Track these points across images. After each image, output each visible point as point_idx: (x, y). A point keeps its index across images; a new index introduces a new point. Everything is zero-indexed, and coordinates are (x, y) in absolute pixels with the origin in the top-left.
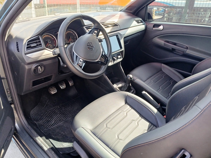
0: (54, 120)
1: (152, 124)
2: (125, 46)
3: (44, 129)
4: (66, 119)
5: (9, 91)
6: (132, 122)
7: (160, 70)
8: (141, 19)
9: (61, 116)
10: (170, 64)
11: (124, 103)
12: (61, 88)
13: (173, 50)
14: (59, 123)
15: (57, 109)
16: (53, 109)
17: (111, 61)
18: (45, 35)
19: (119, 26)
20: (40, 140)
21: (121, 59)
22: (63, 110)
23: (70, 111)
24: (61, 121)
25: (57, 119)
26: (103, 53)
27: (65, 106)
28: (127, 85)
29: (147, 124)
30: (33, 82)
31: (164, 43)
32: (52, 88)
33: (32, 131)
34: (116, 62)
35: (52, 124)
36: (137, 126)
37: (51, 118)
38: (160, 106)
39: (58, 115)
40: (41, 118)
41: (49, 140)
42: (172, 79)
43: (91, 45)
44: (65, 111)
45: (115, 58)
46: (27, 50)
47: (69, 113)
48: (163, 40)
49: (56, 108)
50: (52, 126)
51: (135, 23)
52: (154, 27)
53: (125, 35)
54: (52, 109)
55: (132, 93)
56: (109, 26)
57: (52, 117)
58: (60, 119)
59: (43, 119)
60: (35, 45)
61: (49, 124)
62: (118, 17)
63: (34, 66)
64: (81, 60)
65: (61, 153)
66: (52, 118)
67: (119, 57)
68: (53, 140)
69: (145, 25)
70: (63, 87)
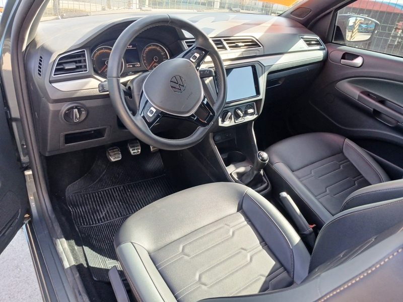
0: (106, 211)
1: (282, 265)
2: (267, 90)
3: (81, 225)
4: (128, 213)
5: (24, 144)
6: (239, 252)
7: (338, 153)
8: (318, 38)
9: (121, 207)
10: (363, 141)
11: (236, 210)
12: (132, 152)
13: (375, 114)
14: (113, 218)
15: (117, 191)
16: (111, 189)
17: (230, 118)
18: (102, 49)
19: (262, 47)
20: (64, 246)
21: (255, 116)
22: (127, 195)
23: (140, 200)
24: (118, 215)
25: (113, 209)
26: (204, 100)
27: (134, 187)
28: (253, 173)
29: (272, 263)
30: (66, 135)
31: (359, 96)
32: (113, 149)
33: (54, 225)
34: (240, 121)
35: (101, 218)
36: (248, 264)
37: (102, 205)
38: (311, 229)
39: (116, 203)
40: (84, 202)
41: (83, 247)
42: (361, 174)
43: (180, 82)
44: (131, 197)
45: (239, 112)
46: (54, 75)
47: (136, 203)
48: (357, 88)
49: (116, 188)
50: (99, 222)
51: (301, 44)
52: (343, 57)
53: (273, 68)
54: (108, 190)
55: (259, 192)
56: (240, 44)
57: (105, 204)
58: (117, 211)
59: (87, 205)
60: (73, 66)
61: (95, 216)
62: (266, 29)
63: (65, 107)
64: (152, 109)
65: (95, 279)
66: (104, 207)
67: (251, 111)
68: (90, 250)
69: (324, 51)
70: (136, 151)
